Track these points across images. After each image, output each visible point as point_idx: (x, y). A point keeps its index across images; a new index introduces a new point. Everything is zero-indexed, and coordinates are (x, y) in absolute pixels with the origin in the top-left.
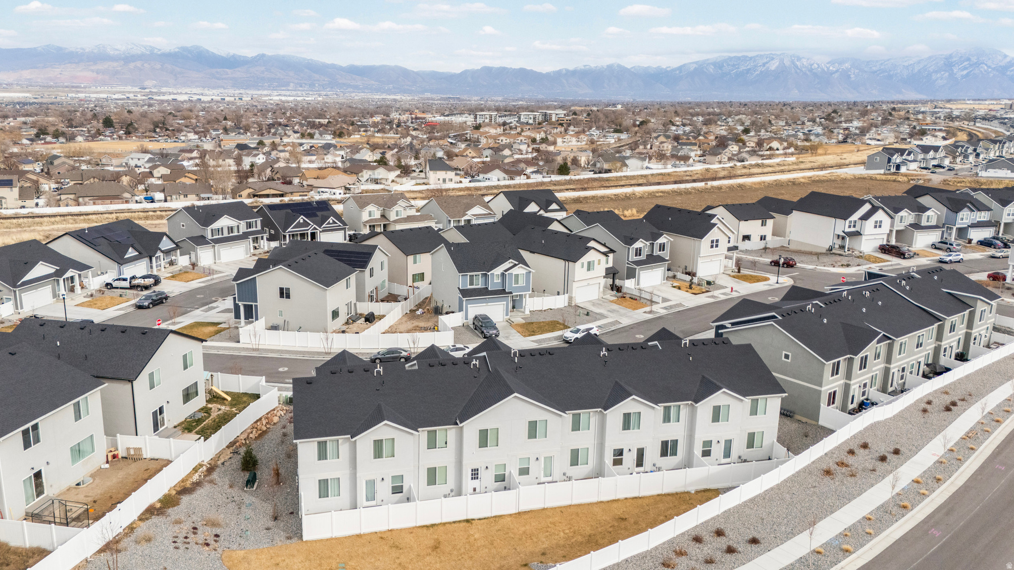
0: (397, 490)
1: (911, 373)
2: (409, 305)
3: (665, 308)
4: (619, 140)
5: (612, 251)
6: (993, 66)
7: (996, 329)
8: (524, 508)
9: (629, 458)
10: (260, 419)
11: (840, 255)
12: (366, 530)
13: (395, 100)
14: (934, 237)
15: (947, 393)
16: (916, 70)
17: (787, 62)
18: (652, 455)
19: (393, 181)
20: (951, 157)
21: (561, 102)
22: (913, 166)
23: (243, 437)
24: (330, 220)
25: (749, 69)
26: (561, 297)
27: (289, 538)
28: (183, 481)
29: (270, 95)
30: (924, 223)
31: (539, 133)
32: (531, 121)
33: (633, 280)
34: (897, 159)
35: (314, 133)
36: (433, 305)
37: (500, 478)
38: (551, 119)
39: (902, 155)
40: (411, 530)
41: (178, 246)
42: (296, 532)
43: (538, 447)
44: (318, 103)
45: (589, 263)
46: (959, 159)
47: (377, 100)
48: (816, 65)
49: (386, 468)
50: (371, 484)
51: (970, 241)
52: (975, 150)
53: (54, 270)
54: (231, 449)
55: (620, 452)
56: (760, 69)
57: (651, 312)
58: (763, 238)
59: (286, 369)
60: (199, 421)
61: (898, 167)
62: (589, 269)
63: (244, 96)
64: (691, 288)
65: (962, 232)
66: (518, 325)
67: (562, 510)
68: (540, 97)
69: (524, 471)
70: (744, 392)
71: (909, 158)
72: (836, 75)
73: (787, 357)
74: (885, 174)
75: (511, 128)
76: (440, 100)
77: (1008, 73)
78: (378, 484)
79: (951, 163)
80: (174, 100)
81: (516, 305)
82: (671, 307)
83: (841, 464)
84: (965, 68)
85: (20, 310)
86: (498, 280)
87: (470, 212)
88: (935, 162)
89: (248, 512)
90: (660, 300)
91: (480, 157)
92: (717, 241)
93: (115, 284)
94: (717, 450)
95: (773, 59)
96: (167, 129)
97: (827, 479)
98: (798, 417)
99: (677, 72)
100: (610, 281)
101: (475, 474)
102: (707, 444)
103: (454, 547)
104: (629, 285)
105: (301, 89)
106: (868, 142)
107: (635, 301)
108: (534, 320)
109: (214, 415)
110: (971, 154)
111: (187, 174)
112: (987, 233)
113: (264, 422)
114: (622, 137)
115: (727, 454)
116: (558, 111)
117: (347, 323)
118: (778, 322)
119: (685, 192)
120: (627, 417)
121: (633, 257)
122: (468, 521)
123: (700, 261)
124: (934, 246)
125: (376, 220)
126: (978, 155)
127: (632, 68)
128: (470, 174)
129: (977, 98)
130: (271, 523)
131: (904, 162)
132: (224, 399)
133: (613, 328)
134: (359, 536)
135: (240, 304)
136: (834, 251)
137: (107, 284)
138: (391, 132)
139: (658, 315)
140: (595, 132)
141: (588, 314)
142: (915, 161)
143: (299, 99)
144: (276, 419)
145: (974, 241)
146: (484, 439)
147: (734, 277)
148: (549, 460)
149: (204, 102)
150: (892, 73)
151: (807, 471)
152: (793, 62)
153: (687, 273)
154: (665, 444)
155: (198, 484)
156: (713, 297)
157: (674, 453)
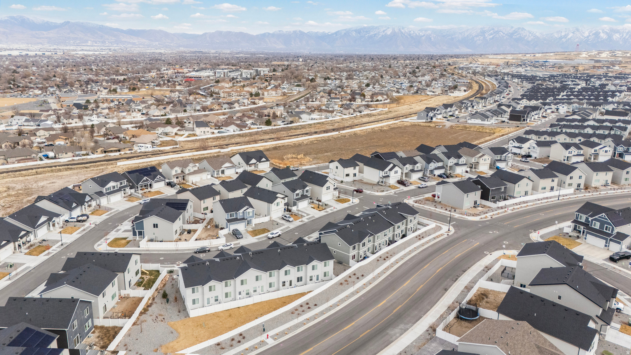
0: (216, 300)
1: (383, 245)
2: (205, 223)
3: (307, 219)
4: (299, 92)
5: (287, 196)
6: (506, 33)
7: (418, 224)
8: (255, 302)
9: (287, 284)
10: (163, 280)
11: (382, 185)
12: (208, 313)
13: (160, 53)
14: (420, 175)
15: (388, 253)
16: (466, 35)
17: (397, 30)
18: (294, 282)
19: (176, 134)
20: (459, 110)
21: (266, 54)
22: (440, 117)
23: (159, 287)
24: (158, 177)
25: (376, 34)
26: (267, 217)
27: (186, 317)
28: (147, 303)
29: (75, 50)
30: (416, 169)
31: (254, 88)
32: (249, 76)
33: (296, 207)
34: (431, 114)
35: (117, 88)
36: (214, 223)
37: (248, 294)
38: (260, 74)
39: (434, 111)
40: (222, 312)
41: (92, 198)
42: (187, 315)
43: (259, 283)
44: (110, 57)
45: (277, 203)
46: (463, 110)
47: (149, 54)
48: (412, 32)
49: (213, 294)
50: (208, 299)
51: (435, 175)
52: (472, 104)
53: (46, 219)
54: (157, 292)
55: (284, 282)
56: (382, 34)
57: (302, 221)
58: (355, 175)
59: (163, 258)
60: (142, 282)
61: (432, 118)
62: (277, 205)
63: (58, 51)
64: (318, 208)
65: (432, 171)
66: (250, 231)
67: (267, 302)
68: (253, 50)
69: (255, 291)
70: (321, 260)
71: (438, 113)
72: (424, 38)
73: (339, 244)
74: (425, 122)
75: (237, 82)
76: (189, 53)
77: (514, 37)
78: (211, 299)
79: (459, 112)
80: (10, 55)
81: (249, 223)
82: (310, 218)
83: (346, 281)
84: (491, 34)
85: (37, 238)
86: (241, 215)
87: (223, 166)
88: (451, 114)
89: (170, 311)
90: (305, 215)
91: (221, 109)
92: (329, 187)
93: (70, 220)
94: (314, 279)
95: (388, 28)
96: (18, 87)
97: (341, 286)
98: (344, 264)
99: (335, 35)
100: (286, 207)
101: (240, 293)
102: (311, 277)
103: (235, 315)
104: (294, 209)
105: (96, 45)
106: (428, 93)
107: (297, 216)
108: (256, 229)
109: (146, 280)
110: (470, 106)
111: (60, 137)
112: (441, 171)
113: (164, 280)
114: (301, 90)
115: (317, 279)
116: (265, 69)
117: (180, 235)
118: (337, 233)
119: (328, 140)
120: (286, 272)
121: (295, 197)
122: (238, 308)
123: (323, 196)
124: (420, 179)
125: (179, 174)
126: (473, 107)
127: (308, 33)
128: (218, 126)
129: (496, 53)
130: (178, 314)
131: (435, 116)
132: (146, 273)
133: (287, 230)
134: (206, 315)
135: (137, 231)
136: (379, 184)
137: (66, 221)
138: (165, 86)
139: (304, 223)
140: (286, 85)
141: (277, 224)
142: (440, 114)
143: (96, 53)
144: (167, 279)
145: (436, 175)
146: (242, 282)
147: (336, 201)
148: (262, 287)
149: (31, 57)
150: (453, 37)
151: (336, 284)
152: (400, 30)
153: (318, 201)
154: (298, 278)
155: (151, 304)
156: (327, 212)
157: (301, 280)
